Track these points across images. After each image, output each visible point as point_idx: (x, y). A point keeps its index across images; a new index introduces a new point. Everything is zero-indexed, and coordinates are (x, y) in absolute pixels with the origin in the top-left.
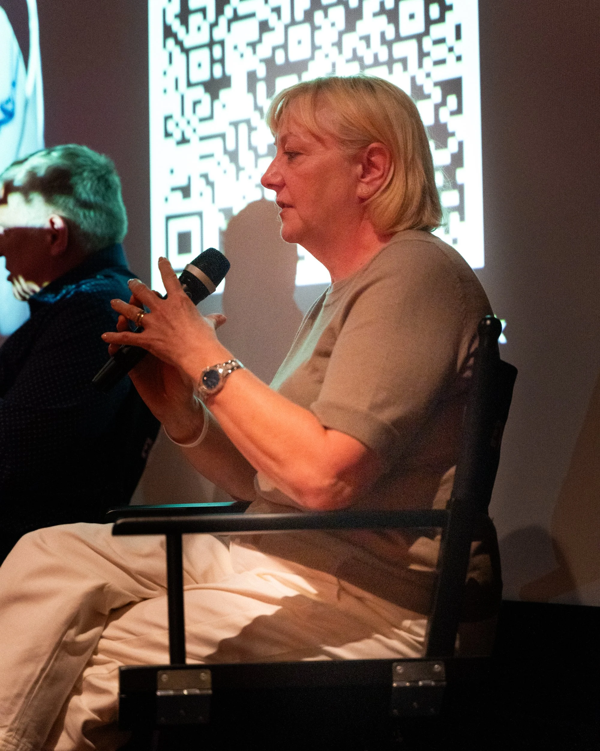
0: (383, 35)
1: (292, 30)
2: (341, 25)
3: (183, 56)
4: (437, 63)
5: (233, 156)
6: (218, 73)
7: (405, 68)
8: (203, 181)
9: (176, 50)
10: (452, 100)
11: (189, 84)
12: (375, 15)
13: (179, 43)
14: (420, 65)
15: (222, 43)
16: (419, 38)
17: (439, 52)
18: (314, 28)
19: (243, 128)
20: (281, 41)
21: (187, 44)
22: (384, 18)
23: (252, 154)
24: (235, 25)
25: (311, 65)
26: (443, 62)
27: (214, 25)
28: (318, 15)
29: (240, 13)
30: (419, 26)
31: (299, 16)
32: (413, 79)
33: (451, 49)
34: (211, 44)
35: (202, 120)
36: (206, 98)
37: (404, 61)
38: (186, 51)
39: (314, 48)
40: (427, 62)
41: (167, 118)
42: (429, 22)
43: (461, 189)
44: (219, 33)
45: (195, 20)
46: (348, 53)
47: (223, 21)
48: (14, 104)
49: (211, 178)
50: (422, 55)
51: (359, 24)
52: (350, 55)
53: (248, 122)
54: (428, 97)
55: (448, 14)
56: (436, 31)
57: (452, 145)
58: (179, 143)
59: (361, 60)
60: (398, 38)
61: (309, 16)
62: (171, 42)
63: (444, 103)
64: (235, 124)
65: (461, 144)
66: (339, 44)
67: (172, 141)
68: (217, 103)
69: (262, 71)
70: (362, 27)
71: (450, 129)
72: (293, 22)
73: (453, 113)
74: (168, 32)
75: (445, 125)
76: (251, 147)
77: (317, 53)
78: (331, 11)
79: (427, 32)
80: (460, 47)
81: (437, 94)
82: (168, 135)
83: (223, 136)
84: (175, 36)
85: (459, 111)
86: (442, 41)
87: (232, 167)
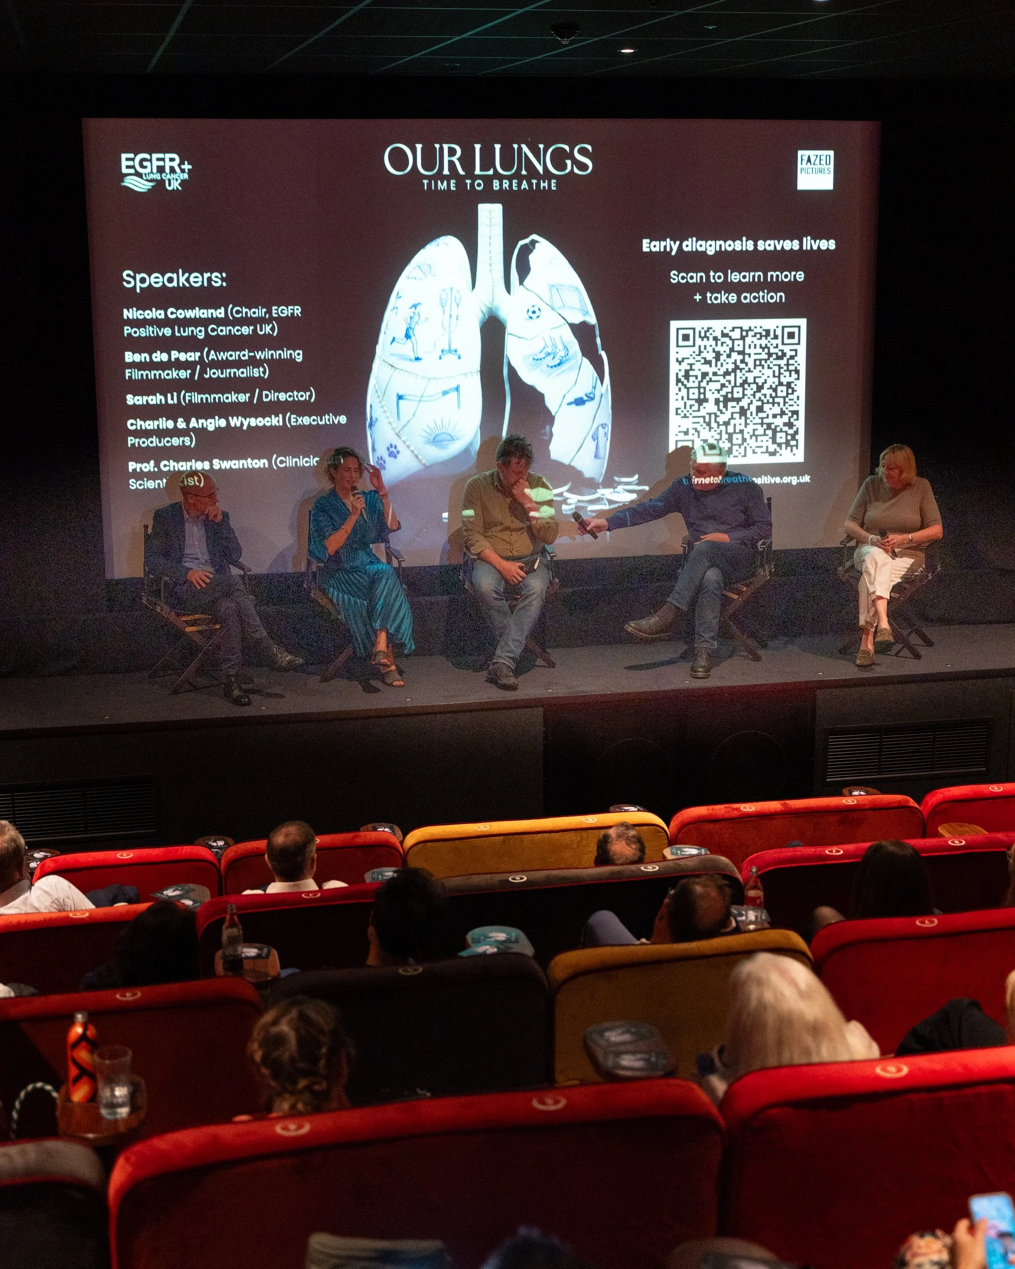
0: (771, 395)
1: (735, 389)
2: (755, 389)
3: (686, 390)
4: (790, 405)
5: (709, 424)
6: (702, 396)
7: (779, 405)
8: (694, 430)
9: (683, 388)
10: (795, 417)
11: (688, 399)
12: (768, 389)
13: (685, 386)
14: (784, 405)
15: (704, 388)
16: (784, 398)
17: (791, 403)
18: (744, 389)
19: (713, 416)
20: (730, 390)
21: (688, 385)
22: (771, 390)
23: (716, 424)
24: (710, 383)
25: (743, 400)
26: (793, 405)
27: (702, 381)
28: (746, 386)
29: (713, 379)
30: (784, 394)
31: (738, 384)
32: (782, 409)
33: (795, 402)
34: (699, 387)
35: (693, 411)
36: (697, 405)
37: (779, 404)
38: (688, 389)
39: (744, 395)
40: (787, 405)
41: (677, 409)
42: (788, 394)
43: (797, 441)
44: (703, 384)
45: (691, 379)
46: (757, 398)
47: (705, 381)
48: (594, 395)
49: (698, 430)
50: (785, 403)
51: (762, 391)
52: (758, 399)
53: (715, 414)
54: (787, 414)
55: (795, 393)
56: (790, 397)
57: (795, 428)
58: (682, 417)
59: (762, 401)
60: (776, 396)
61: (742, 385)
62: (680, 385)
63: (792, 417)
64: (710, 414)
65: (797, 429)
66: (754, 395)
67: (680, 416)
68: (702, 407)
69: (722, 399)
70: (763, 392)
71: (794, 424)
72: (735, 386)
73: (795, 420)
74: (678, 381)
75: (792, 423)
76: (716, 421)
77: (745, 397)
78: (751, 385)
79: (787, 396)
80: (798, 402)
81: (790, 414)
82: (677, 414)
83: (704, 417)
84: (683, 384)
85: (797, 419)
86: (793, 400)
87: (707, 428)
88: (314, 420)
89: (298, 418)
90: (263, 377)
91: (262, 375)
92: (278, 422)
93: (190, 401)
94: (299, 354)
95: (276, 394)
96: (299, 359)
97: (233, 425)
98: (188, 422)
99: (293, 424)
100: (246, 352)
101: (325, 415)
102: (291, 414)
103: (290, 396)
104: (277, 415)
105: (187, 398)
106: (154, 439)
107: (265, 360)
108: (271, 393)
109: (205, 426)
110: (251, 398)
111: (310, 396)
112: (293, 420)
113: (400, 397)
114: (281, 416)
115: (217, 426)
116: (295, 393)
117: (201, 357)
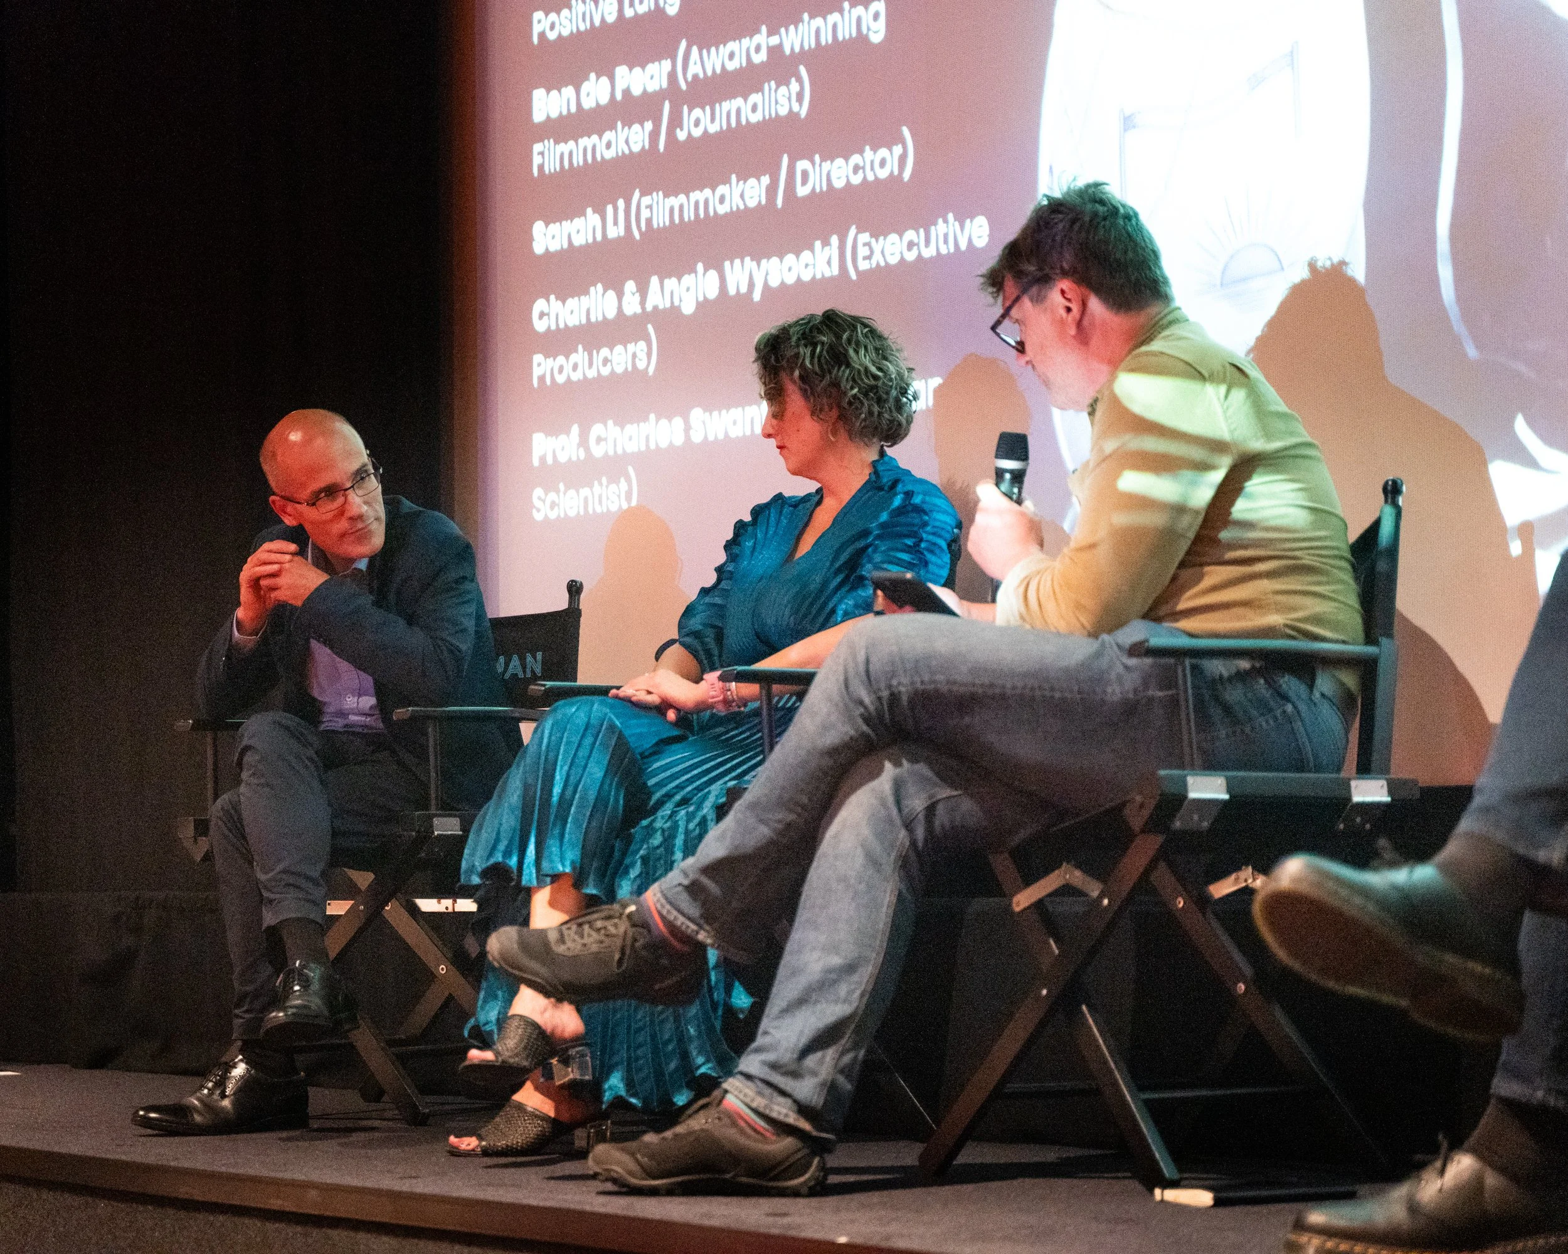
88: (911, 245)
89: (873, 240)
90: (798, 114)
91: (796, 107)
92: (829, 263)
93: (649, 221)
94: (876, 16)
95: (826, 165)
96: (877, 33)
97: (732, 291)
98: (643, 290)
99: (864, 265)
100: (762, 38)
101: (935, 224)
102: (860, 230)
103: (856, 169)
104: (826, 243)
105: (645, 214)
106: (579, 356)
107: (803, 57)
108: (813, 164)
109: (676, 303)
110: (772, 190)
111: (903, 159)
112: (863, 251)
113: (1128, 123)
114: (834, 240)
115: (701, 299)
116: (868, 152)
117: (672, 76)
